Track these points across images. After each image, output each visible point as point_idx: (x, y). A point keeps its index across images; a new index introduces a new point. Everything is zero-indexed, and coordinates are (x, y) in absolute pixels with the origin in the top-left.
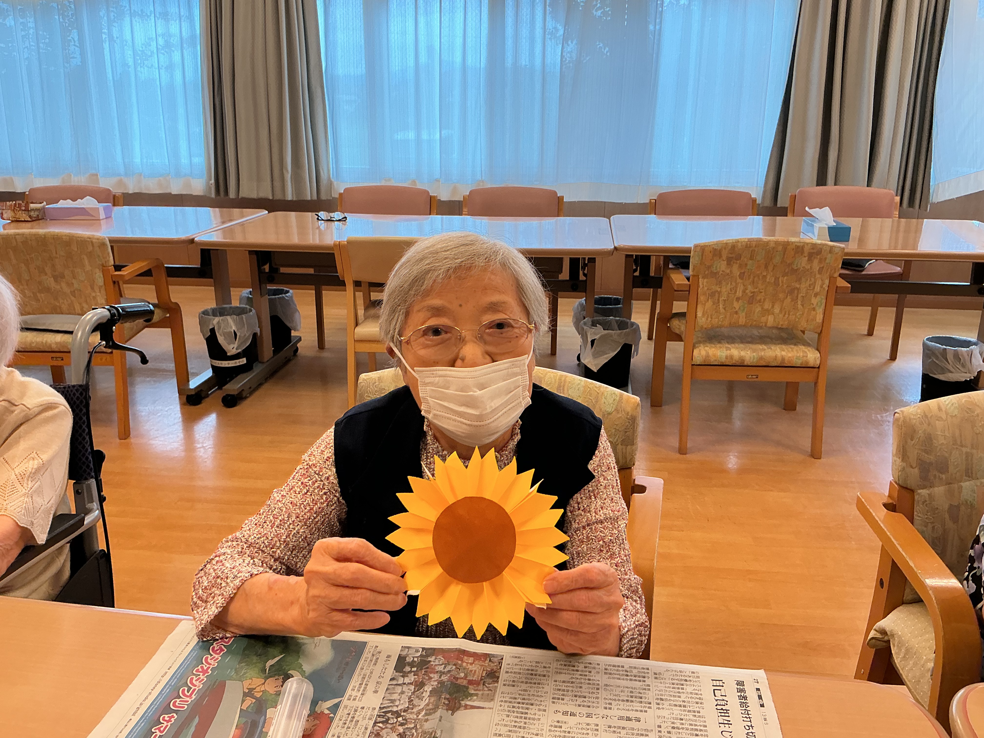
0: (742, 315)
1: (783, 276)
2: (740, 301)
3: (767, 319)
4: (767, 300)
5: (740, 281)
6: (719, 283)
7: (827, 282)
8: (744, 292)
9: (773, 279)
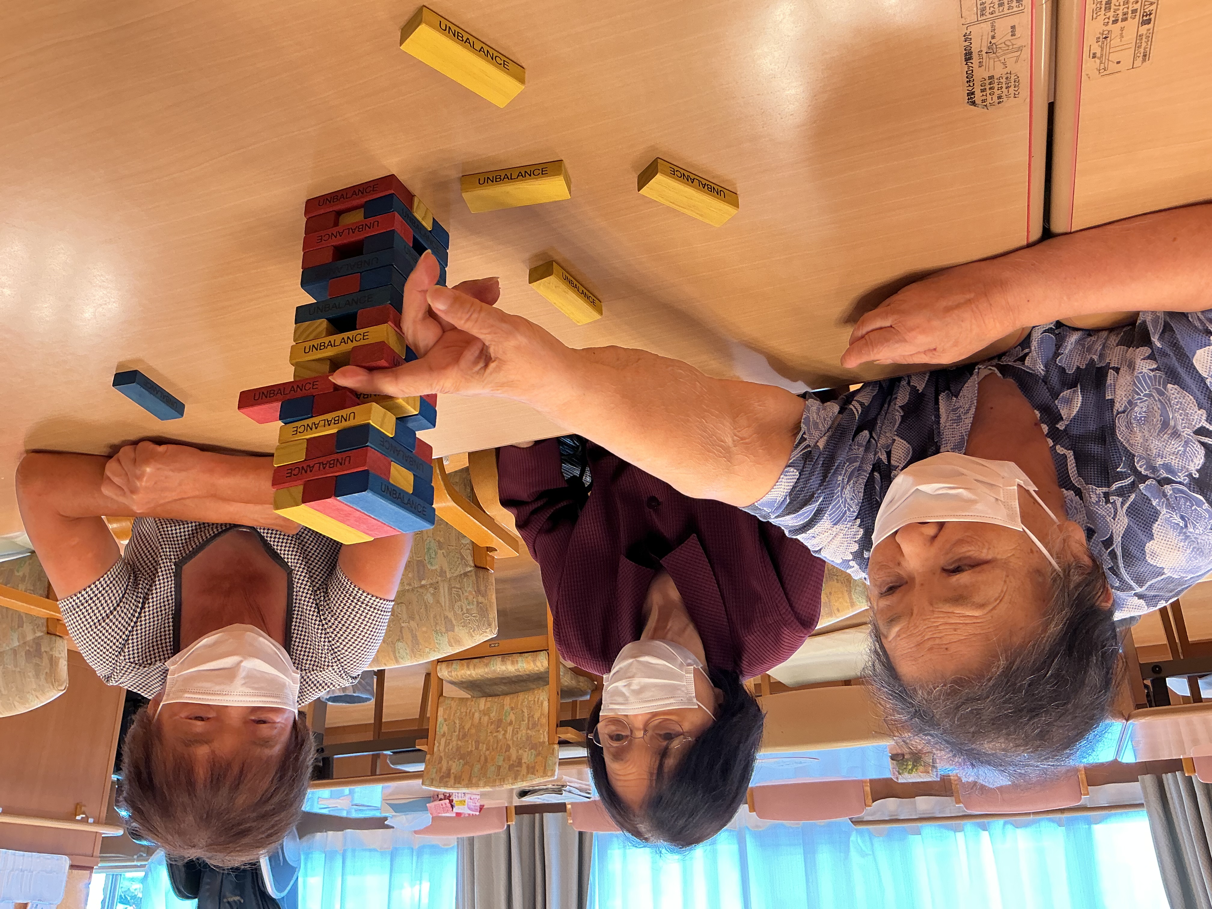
0: (507, 708)
1: (471, 751)
2: (509, 721)
3: (485, 705)
4: (485, 725)
5: (509, 742)
6: (529, 738)
7: (435, 749)
8: (506, 731)
9: (480, 748)
